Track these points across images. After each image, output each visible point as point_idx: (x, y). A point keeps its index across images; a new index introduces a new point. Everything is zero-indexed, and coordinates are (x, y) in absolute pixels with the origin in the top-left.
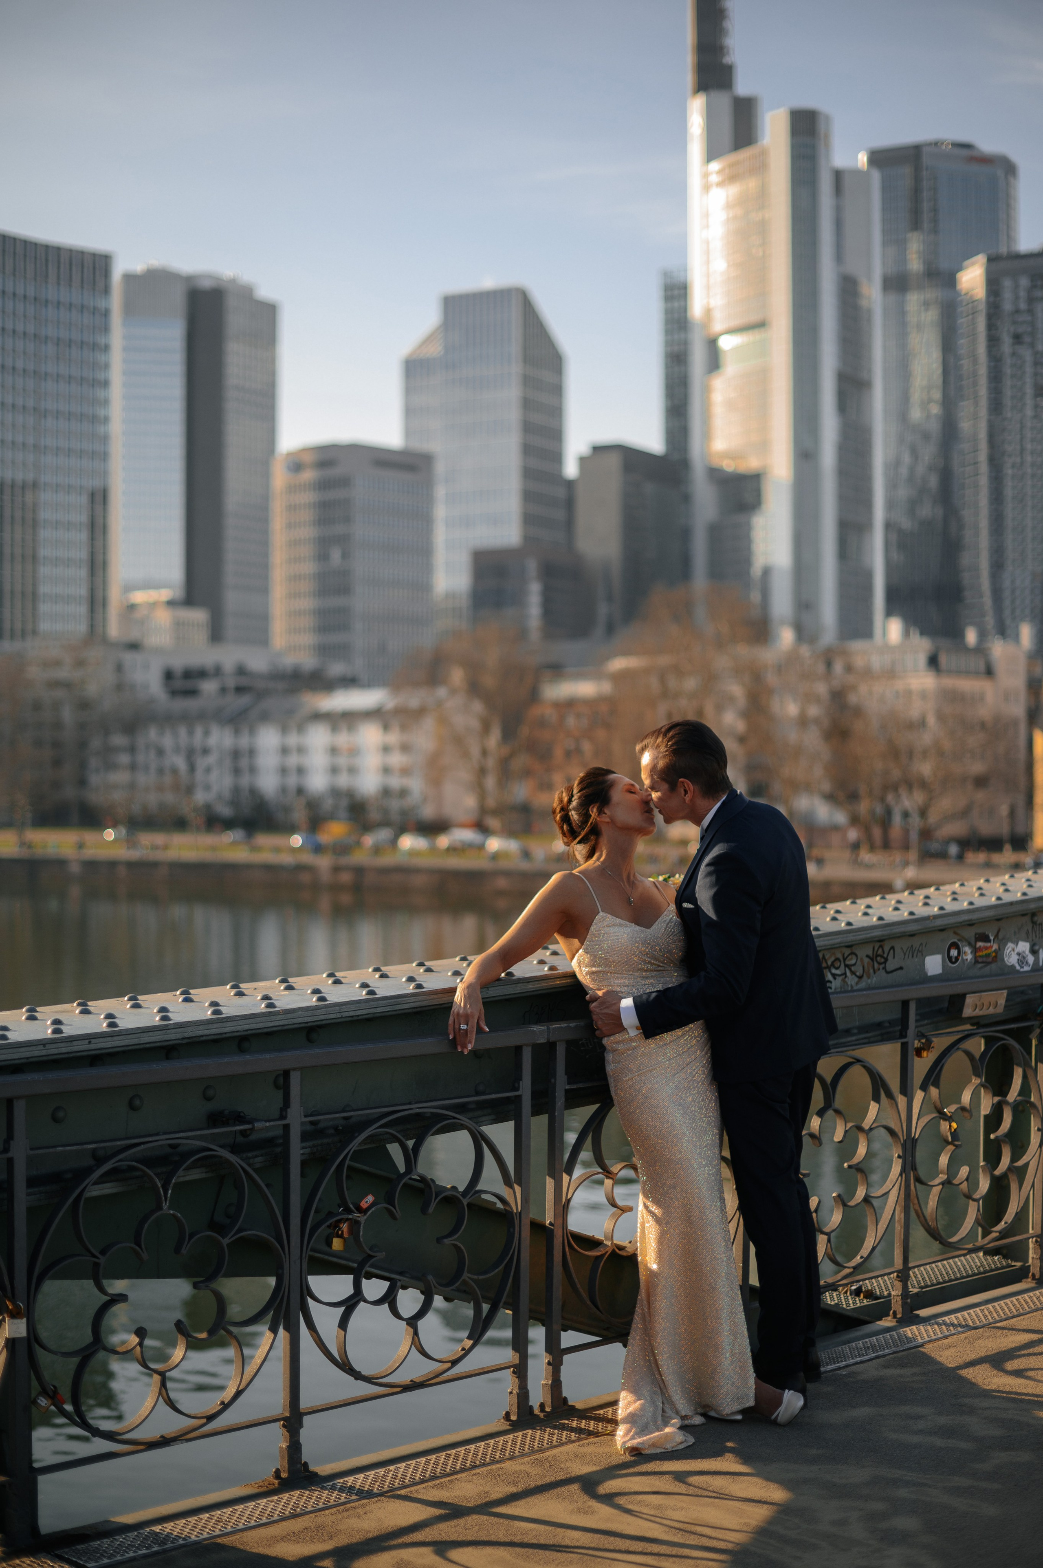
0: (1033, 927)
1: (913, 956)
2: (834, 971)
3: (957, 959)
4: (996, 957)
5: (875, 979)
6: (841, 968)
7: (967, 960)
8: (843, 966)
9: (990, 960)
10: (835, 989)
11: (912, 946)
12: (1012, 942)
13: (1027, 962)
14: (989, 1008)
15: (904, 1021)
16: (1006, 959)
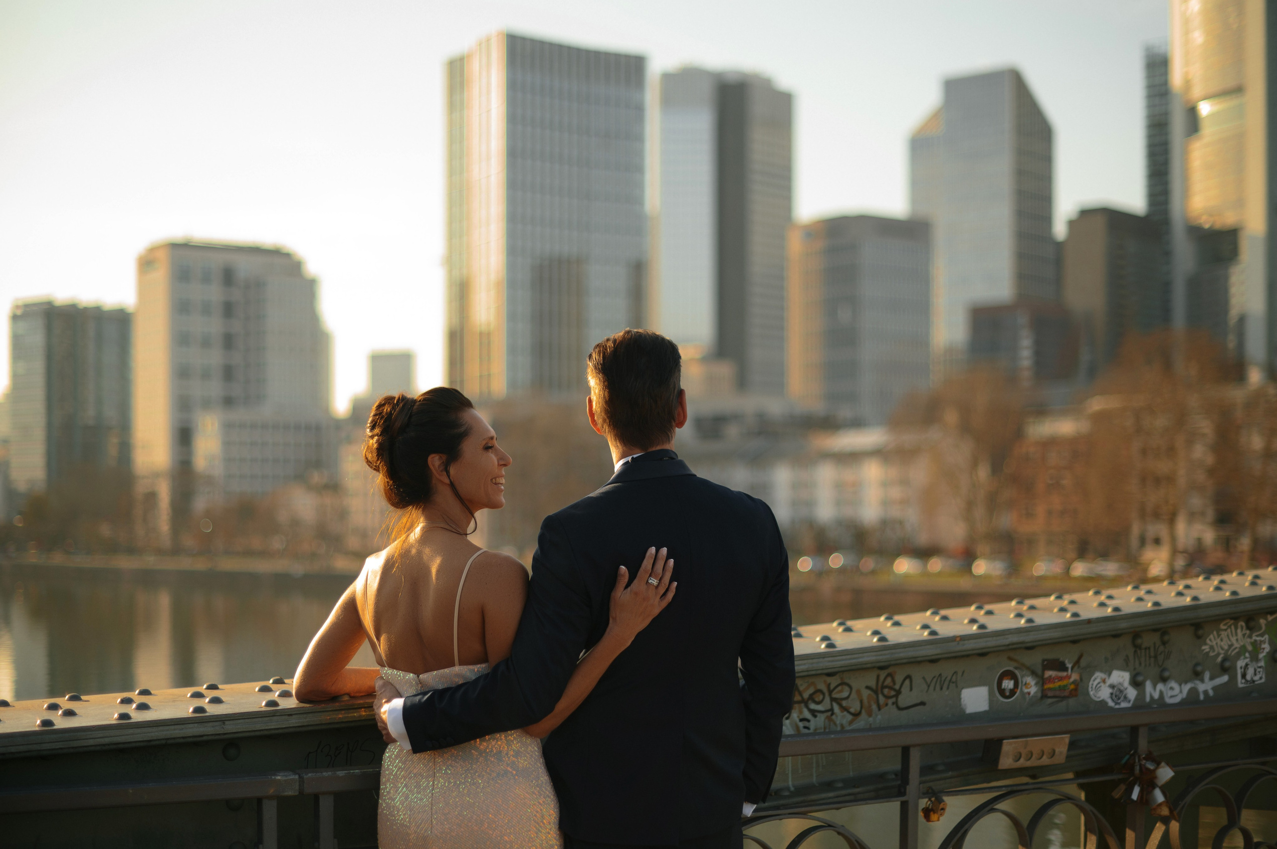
0: (1135, 652)
1: (941, 689)
2: (813, 706)
3: (1013, 692)
4: (1076, 690)
5: (879, 717)
6: (824, 701)
7: (1029, 693)
8: (827, 700)
9: (1066, 693)
10: (816, 730)
11: (940, 675)
12: (1101, 671)
13: (1125, 698)
14: (1041, 758)
15: (903, 775)
16: (1091, 693)
